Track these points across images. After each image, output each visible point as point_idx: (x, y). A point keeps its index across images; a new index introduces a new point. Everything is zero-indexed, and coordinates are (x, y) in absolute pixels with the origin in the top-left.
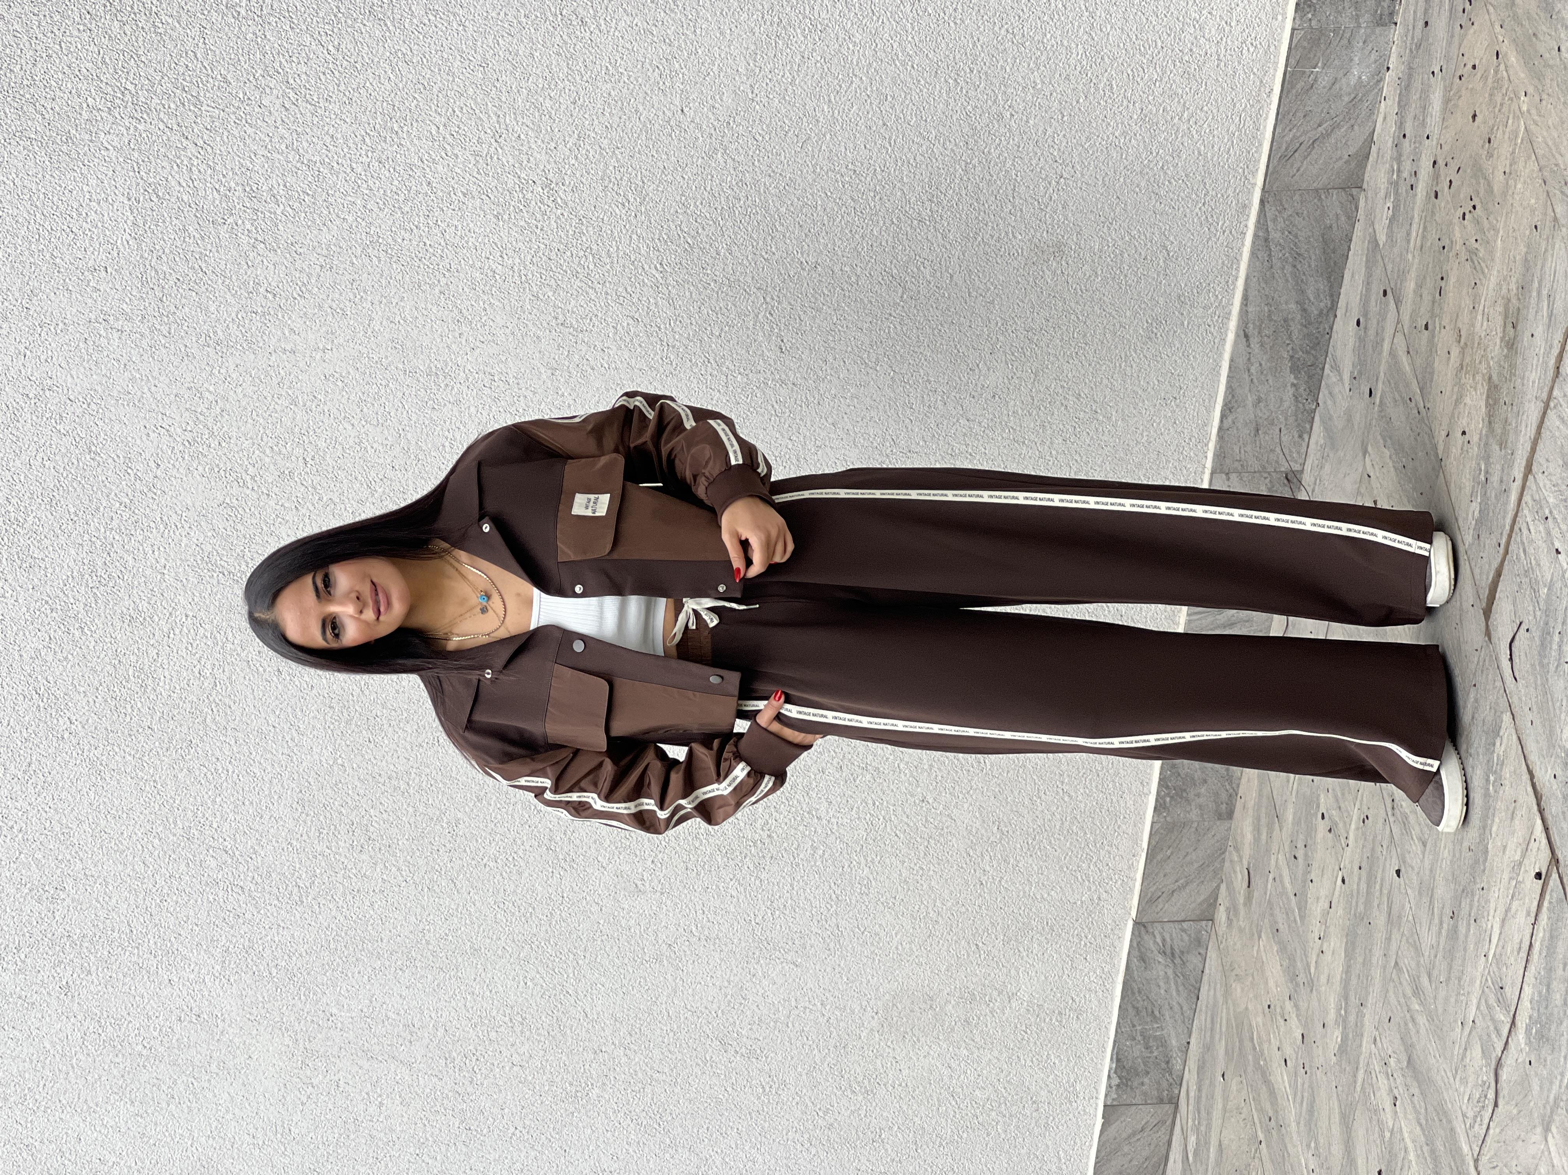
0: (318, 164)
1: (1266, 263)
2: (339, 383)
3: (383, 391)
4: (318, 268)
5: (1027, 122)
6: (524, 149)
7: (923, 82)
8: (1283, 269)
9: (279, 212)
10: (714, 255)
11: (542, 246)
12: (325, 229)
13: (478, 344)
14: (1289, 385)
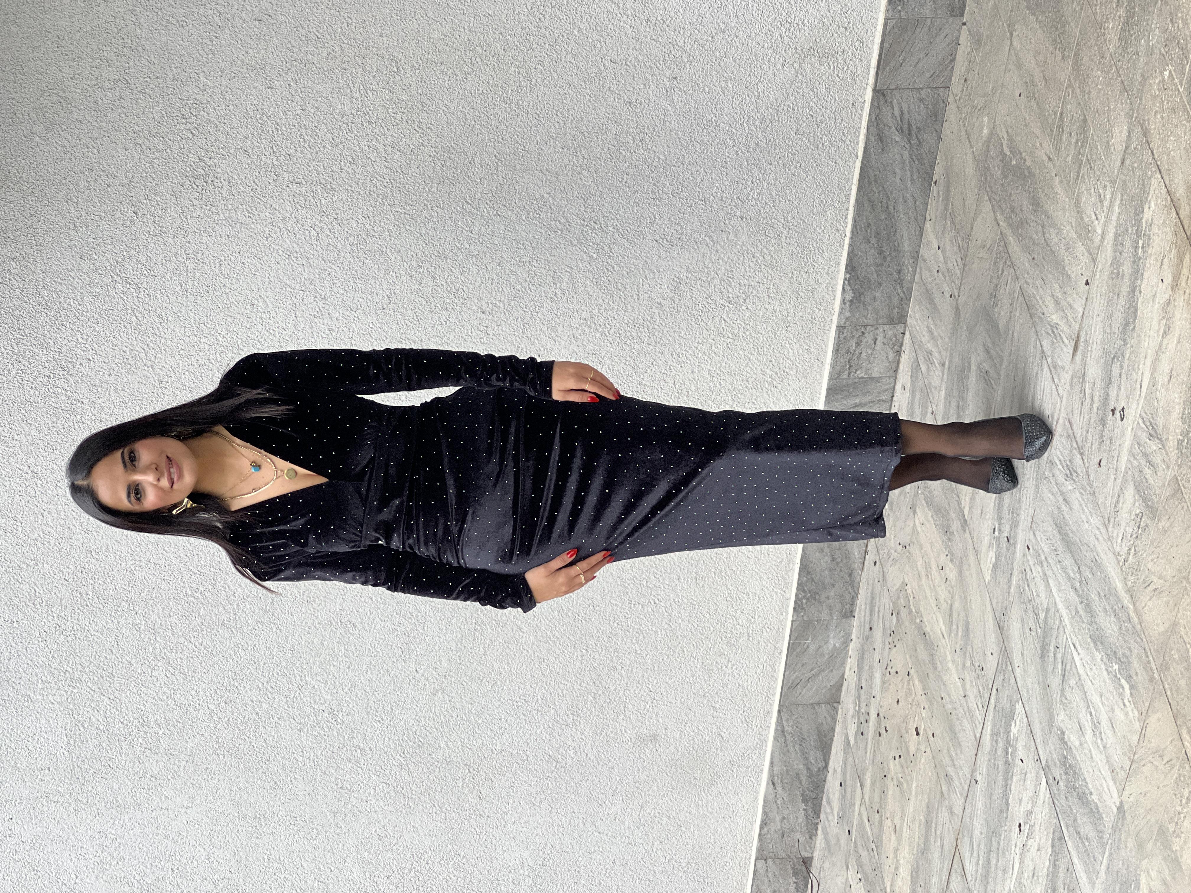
0: (187, 706)
1: (783, 744)
2: (196, 825)
3: (225, 829)
4: (184, 763)
5: (632, 671)
6: (318, 693)
7: (566, 652)
8: (794, 746)
9: (161, 732)
10: (437, 747)
11: (328, 746)
12: (190, 741)
13: (287, 800)
14: (801, 810)
